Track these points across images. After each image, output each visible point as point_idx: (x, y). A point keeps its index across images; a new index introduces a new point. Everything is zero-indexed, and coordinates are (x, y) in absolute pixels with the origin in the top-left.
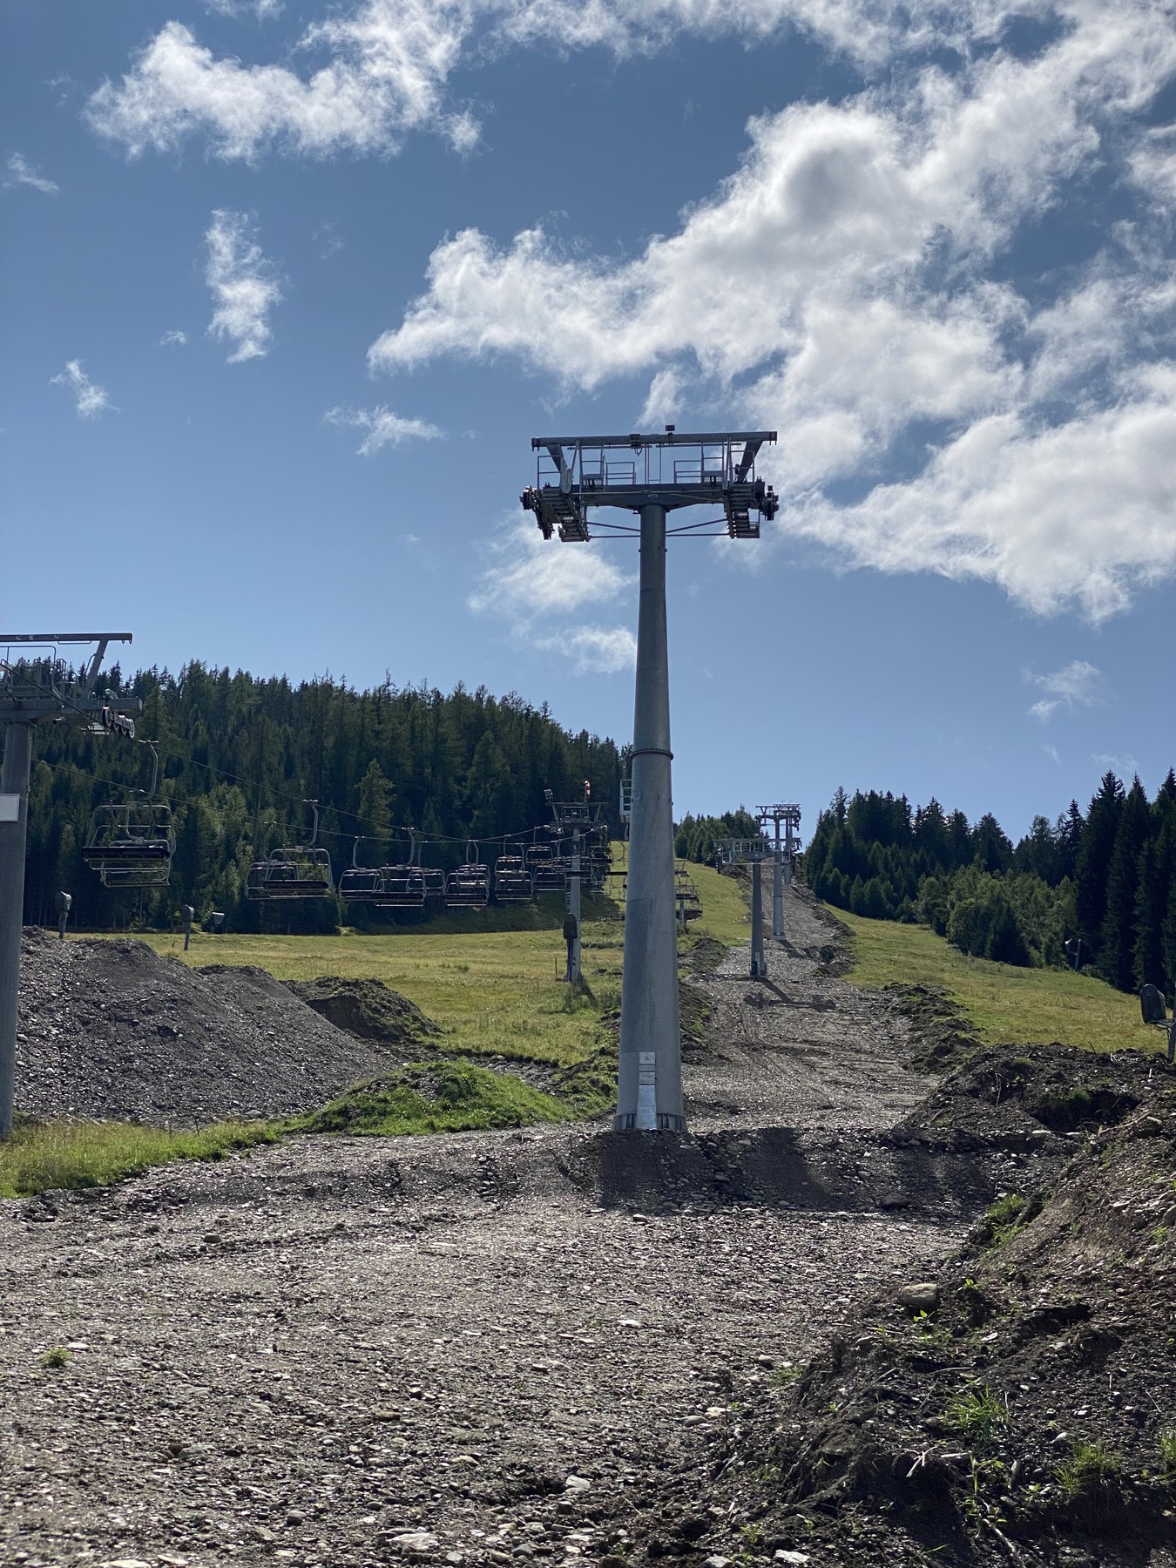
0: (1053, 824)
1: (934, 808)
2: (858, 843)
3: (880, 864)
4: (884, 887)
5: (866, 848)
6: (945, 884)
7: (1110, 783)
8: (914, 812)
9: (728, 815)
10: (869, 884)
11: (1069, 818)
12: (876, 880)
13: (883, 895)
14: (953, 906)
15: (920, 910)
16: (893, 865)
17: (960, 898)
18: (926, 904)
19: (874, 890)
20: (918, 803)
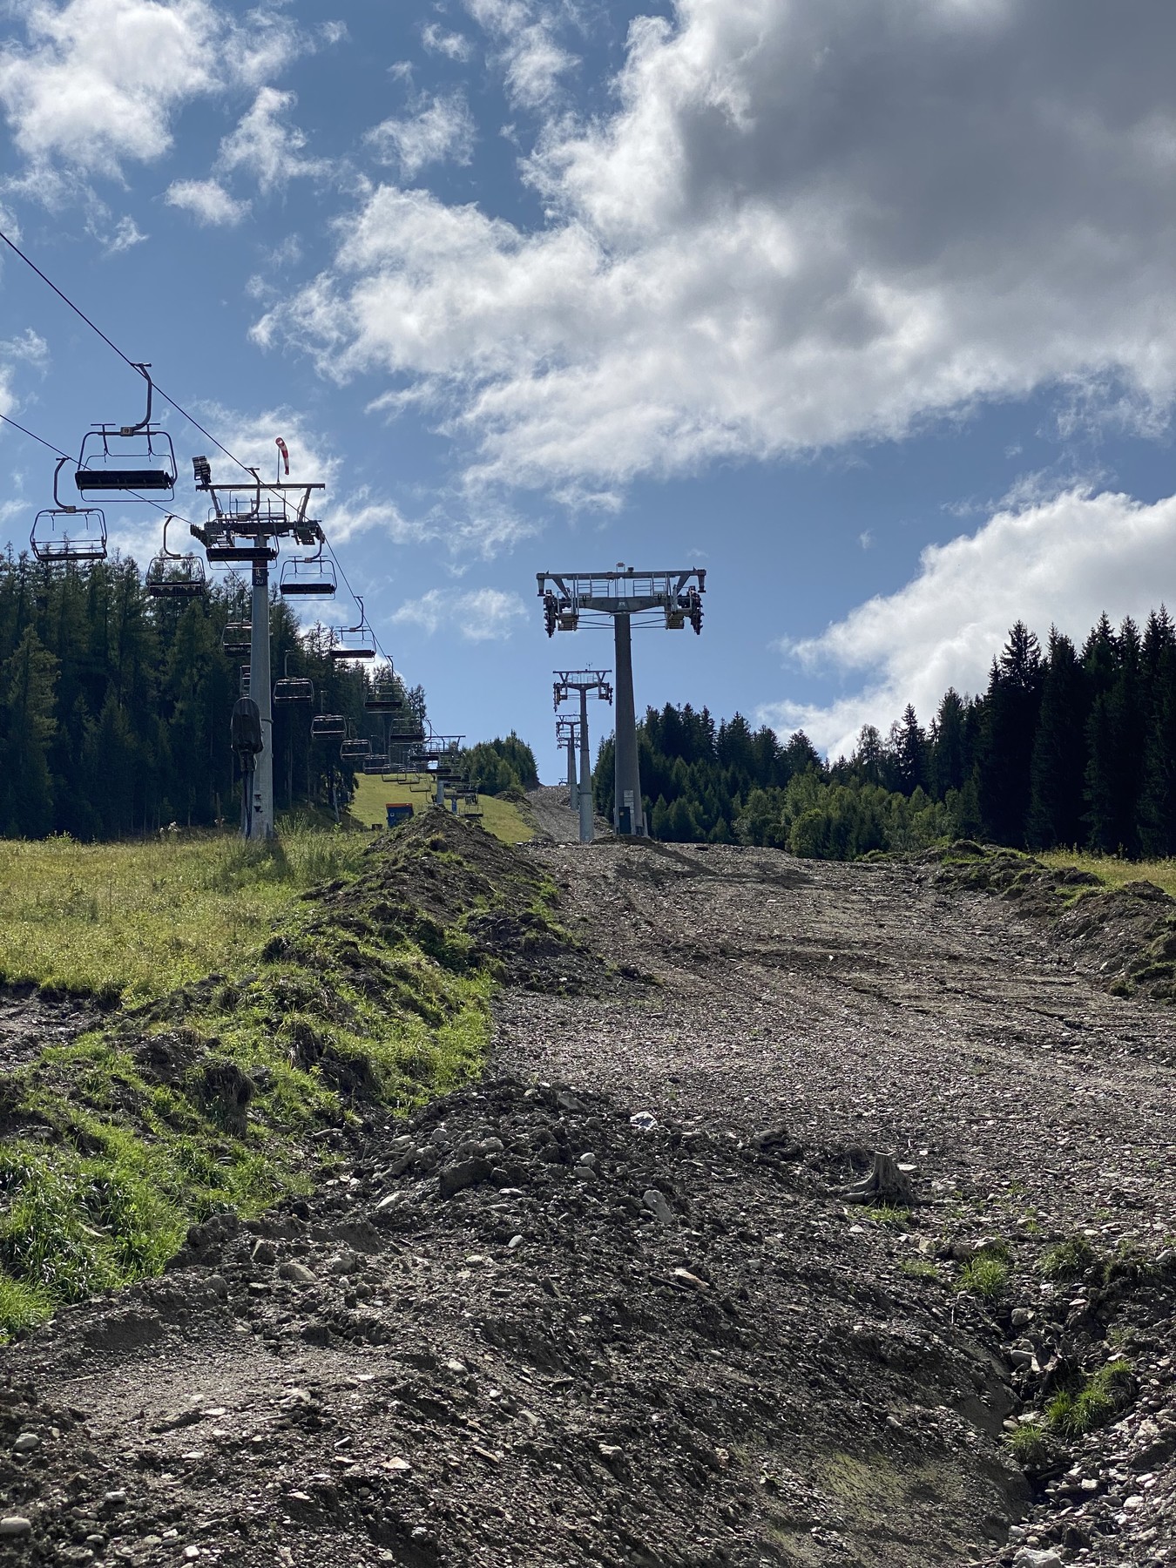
0: (884, 735)
1: (739, 724)
2: (658, 760)
3: (686, 783)
4: (693, 809)
5: (668, 764)
6: (774, 798)
7: (1020, 639)
8: (717, 728)
9: (497, 741)
10: (674, 806)
11: (904, 726)
12: (683, 800)
13: (692, 819)
14: (788, 822)
15: (745, 829)
16: (701, 783)
17: (797, 811)
18: (753, 823)
19: (682, 814)
20: (721, 718)
